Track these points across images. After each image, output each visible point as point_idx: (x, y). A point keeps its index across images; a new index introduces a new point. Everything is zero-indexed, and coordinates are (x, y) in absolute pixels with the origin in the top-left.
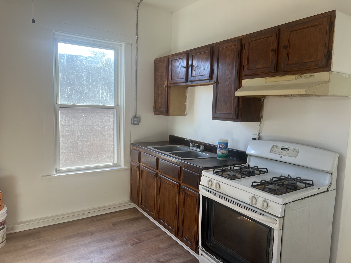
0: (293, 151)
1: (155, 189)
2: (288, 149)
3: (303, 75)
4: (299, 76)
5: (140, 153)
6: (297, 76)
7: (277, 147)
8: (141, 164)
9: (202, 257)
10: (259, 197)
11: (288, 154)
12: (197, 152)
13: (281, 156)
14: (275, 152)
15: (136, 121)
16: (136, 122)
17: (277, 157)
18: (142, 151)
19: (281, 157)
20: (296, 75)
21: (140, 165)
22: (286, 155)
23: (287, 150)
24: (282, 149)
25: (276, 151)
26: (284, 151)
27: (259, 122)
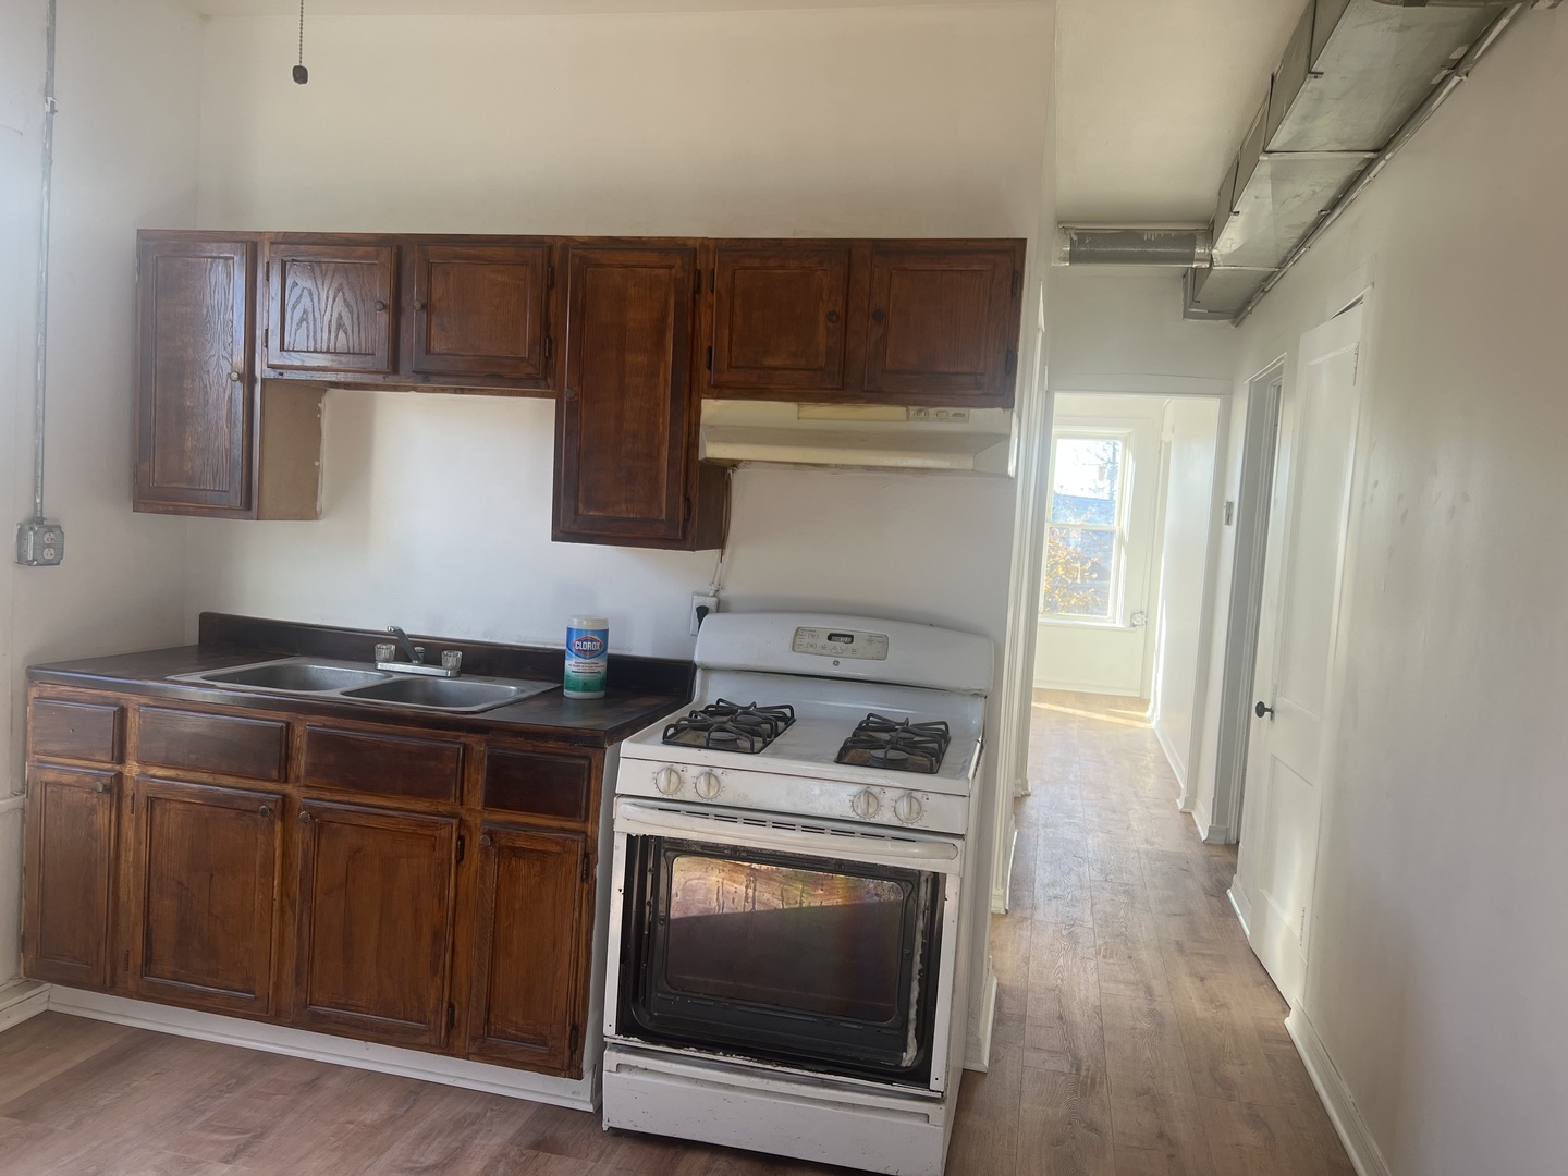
0: (870, 641)
1: (276, 875)
2: (852, 637)
3: (933, 411)
4: (921, 411)
5: (122, 714)
6: (913, 410)
7: (812, 632)
8: (132, 769)
9: (624, 1075)
10: (886, 789)
11: (854, 651)
12: (436, 683)
13: (833, 659)
14: (811, 650)
15: (49, 546)
16: (48, 554)
17: (823, 665)
18: (132, 700)
19: (836, 663)
20: (910, 408)
21: (119, 776)
22: (849, 654)
23: (846, 639)
24: (830, 637)
25: (812, 646)
26: (839, 645)
27: (715, 553)
